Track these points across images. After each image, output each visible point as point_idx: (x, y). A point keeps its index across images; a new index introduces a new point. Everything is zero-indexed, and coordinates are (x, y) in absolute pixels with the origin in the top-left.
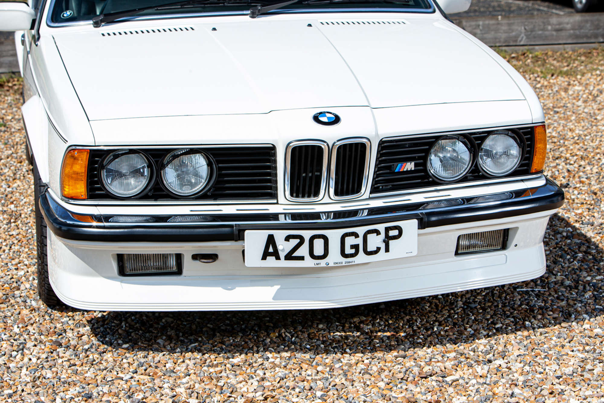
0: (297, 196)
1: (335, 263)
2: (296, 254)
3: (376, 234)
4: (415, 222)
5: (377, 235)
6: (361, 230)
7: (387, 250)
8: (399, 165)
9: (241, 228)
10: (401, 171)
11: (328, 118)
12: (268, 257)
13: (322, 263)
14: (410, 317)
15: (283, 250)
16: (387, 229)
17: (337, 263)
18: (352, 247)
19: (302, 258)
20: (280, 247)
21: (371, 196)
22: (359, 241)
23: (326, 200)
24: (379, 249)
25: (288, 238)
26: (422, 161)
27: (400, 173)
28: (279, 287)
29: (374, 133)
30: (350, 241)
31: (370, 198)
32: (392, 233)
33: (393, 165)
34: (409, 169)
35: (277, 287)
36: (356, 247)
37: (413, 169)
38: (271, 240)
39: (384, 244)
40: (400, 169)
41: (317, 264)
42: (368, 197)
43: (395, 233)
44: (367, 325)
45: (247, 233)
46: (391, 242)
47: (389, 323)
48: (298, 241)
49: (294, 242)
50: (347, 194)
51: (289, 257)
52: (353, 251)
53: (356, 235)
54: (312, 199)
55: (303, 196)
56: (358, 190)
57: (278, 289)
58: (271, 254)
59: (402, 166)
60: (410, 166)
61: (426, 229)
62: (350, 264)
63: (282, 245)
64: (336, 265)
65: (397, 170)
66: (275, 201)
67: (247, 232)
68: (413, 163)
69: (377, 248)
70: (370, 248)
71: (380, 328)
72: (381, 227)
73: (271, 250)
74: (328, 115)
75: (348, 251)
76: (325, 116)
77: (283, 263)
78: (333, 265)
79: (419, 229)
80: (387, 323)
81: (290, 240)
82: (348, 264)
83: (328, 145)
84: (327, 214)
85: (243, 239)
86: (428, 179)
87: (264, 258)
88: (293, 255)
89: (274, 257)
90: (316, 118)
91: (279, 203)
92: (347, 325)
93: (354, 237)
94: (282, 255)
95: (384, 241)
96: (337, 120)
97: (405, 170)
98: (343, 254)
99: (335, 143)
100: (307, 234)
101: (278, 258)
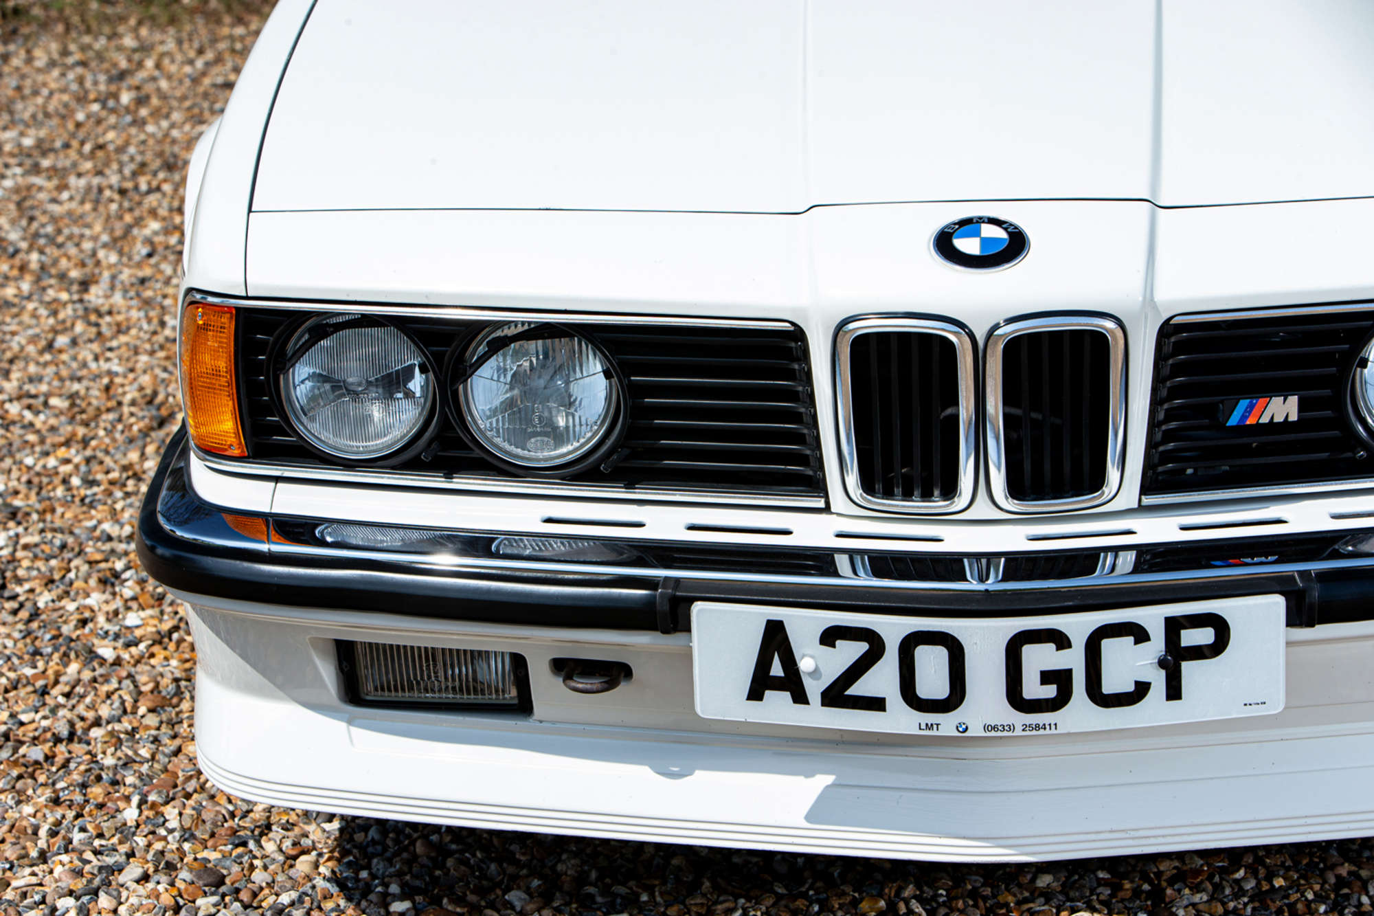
0: (888, 494)
1: (987, 728)
2: (859, 688)
3: (1131, 639)
4: (1277, 603)
5: (1136, 643)
6: (1079, 625)
7: (1174, 692)
8: (1243, 404)
9: (678, 593)
10: (1248, 423)
11: (985, 242)
12: (768, 693)
13: (947, 724)
14: (1353, 868)
15: (815, 673)
16: (1174, 626)
17: (994, 728)
18: (1047, 677)
19: (877, 704)
20: (805, 665)
21: (1147, 500)
22: (1073, 659)
23: (982, 509)
24: (1142, 689)
25: (830, 637)
26: (1327, 392)
27: (1242, 429)
28: (829, 779)
29: (1141, 299)
30: (1038, 658)
31: (1142, 509)
32: (1193, 637)
33: (1222, 402)
34: (1279, 419)
35: (823, 781)
36: (1060, 678)
37: (1294, 417)
38: (775, 637)
39: (1163, 673)
40: (1244, 417)
41: (929, 727)
42: (1135, 505)
43: (1203, 636)
44: (1196, 889)
45: (700, 611)
46: (1187, 667)
47: (1273, 886)
48: (861, 647)
49: (851, 651)
50: (1058, 494)
51: (836, 696)
52: (1050, 691)
53: (1061, 640)
54: (938, 505)
55: (907, 495)
56: (1096, 481)
57: (828, 787)
58: (778, 684)
59: (1251, 407)
60: (1283, 409)
61: (1317, 626)
62: (1042, 732)
63: (812, 657)
64: (993, 734)
65: (1233, 421)
66: (821, 504)
67: (697, 607)
68: (1293, 400)
69: (1137, 683)
70: (1111, 684)
71: (1232, 905)
72: (1152, 617)
73: (777, 670)
74: (989, 231)
75: (1033, 689)
76: (977, 233)
77: (817, 716)
78: (984, 734)
79: (1288, 625)
80: (1265, 887)
81: (838, 643)
82: (1034, 733)
83: (972, 336)
84: (984, 561)
85: (687, 629)
86: (1354, 450)
87: (755, 694)
88: (846, 693)
89: (788, 693)
90: (944, 244)
91: (833, 510)
92: (1127, 885)
93: (1052, 646)
94: (814, 689)
95: (1162, 663)
96: (1016, 245)
97: (1265, 419)
98: (1015, 698)
99: (997, 327)
100: (892, 628)
101: (800, 697)
